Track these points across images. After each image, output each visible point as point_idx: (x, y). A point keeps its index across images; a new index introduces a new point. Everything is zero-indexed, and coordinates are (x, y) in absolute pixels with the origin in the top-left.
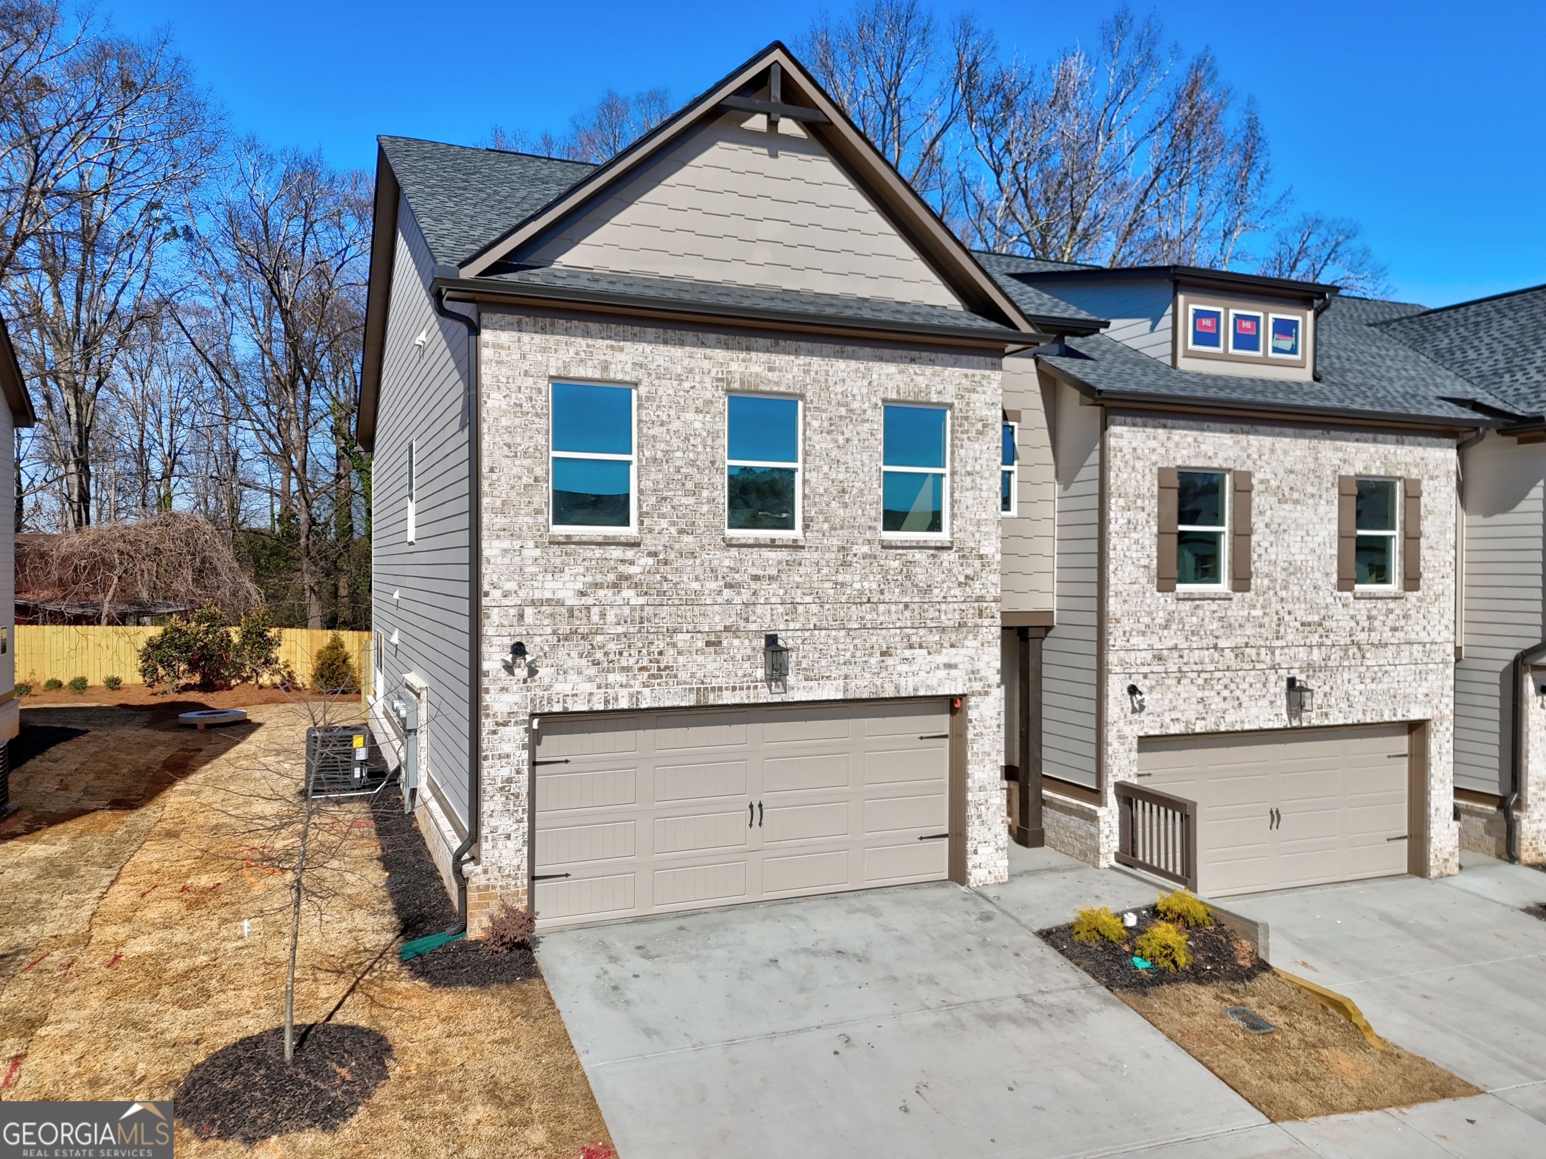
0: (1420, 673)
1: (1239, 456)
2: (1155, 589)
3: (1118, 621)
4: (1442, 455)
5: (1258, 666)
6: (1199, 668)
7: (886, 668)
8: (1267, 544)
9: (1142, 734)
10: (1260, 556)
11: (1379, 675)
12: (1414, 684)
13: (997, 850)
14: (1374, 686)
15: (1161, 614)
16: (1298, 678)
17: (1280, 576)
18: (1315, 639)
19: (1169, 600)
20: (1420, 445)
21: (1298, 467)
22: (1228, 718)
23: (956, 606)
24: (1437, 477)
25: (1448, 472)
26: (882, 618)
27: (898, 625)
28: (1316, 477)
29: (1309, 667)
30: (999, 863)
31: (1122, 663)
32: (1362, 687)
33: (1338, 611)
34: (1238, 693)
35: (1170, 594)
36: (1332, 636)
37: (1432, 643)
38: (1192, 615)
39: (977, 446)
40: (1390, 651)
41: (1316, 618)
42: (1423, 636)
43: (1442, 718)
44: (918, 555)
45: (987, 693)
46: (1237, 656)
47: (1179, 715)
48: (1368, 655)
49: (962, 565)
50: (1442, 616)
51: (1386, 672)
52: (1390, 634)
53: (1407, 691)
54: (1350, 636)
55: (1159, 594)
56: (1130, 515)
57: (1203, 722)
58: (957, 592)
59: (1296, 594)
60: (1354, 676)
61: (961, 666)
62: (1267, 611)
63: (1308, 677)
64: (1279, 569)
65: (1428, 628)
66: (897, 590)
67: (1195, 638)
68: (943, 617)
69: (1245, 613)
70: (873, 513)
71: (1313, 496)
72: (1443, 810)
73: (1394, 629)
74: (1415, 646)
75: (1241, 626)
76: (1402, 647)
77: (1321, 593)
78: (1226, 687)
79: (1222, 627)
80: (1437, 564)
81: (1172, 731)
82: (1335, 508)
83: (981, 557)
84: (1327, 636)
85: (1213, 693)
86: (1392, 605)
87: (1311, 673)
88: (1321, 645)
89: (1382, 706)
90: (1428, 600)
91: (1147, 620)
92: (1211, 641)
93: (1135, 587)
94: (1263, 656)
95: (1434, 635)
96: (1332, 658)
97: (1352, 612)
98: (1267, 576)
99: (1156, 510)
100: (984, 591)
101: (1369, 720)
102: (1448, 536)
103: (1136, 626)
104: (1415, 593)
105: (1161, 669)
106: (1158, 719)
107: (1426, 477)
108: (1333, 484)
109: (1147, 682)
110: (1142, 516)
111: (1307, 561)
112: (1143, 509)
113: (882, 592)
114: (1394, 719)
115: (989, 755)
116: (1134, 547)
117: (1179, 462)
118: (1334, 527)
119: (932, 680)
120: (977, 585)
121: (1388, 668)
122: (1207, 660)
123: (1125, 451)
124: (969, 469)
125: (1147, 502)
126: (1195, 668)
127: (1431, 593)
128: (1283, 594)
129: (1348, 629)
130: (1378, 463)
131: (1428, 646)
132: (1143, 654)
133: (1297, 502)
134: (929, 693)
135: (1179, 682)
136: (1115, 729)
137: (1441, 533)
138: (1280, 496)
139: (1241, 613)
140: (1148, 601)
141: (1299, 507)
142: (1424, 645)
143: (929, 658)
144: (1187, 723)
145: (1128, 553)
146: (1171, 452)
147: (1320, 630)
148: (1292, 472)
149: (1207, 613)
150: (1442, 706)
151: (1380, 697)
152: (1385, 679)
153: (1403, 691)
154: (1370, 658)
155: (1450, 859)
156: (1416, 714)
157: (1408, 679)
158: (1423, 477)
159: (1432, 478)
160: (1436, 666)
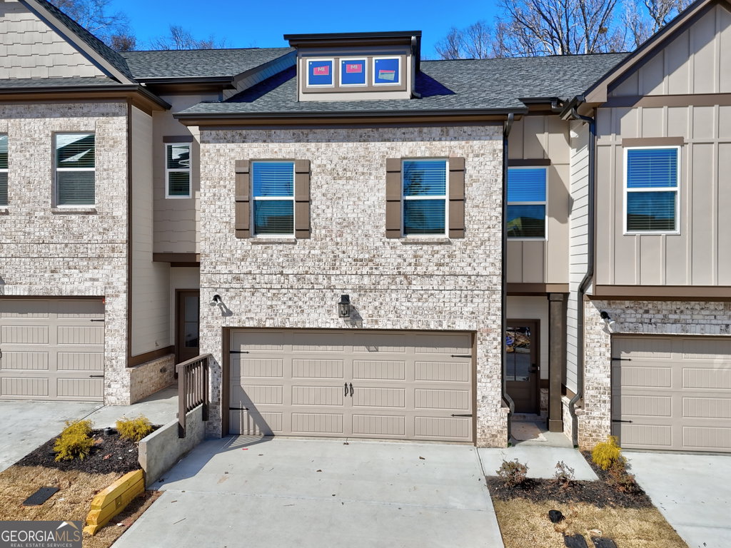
0: (466, 296)
1: (300, 150)
2: (234, 236)
3: (207, 256)
5: (316, 286)
6: (269, 286)
7: (55, 279)
8: (324, 207)
9: (224, 325)
10: (318, 215)
11: (425, 296)
12: (459, 304)
13: (123, 387)
14: (420, 304)
15: (239, 252)
16: (350, 295)
17: (335, 228)
18: (365, 270)
19: (245, 243)
21: (350, 155)
22: (291, 319)
23: (97, 245)
24: (483, 154)
25: (495, 150)
26: (51, 252)
27: (60, 256)
28: (366, 161)
29: (361, 289)
30: (124, 394)
31: (210, 281)
32: (409, 304)
33: (387, 252)
34: (300, 303)
35: (246, 240)
36: (381, 268)
37: (477, 276)
38: (263, 253)
39: (110, 154)
40: (435, 281)
41: (367, 256)
42: (469, 270)
43: (489, 332)
44: (73, 217)
45: (117, 296)
46: (299, 280)
47: (253, 316)
48: (414, 282)
49: (101, 222)
50: (488, 256)
51: (432, 294)
52: (436, 268)
53: (453, 309)
54: (397, 269)
55: (237, 240)
56: (216, 190)
57: (272, 321)
58: (99, 237)
59: (349, 240)
60: (402, 296)
61: (100, 280)
62: (324, 251)
63: (360, 295)
64: (334, 223)
65: (474, 264)
66: (61, 237)
67: (265, 267)
68: (89, 252)
69: (307, 252)
70: (47, 194)
71: (363, 174)
72: (490, 398)
73: (439, 265)
74: (460, 278)
75: (302, 260)
76: (447, 278)
77: (371, 240)
78: (290, 299)
79: (288, 261)
80: (482, 218)
81: (247, 325)
82: (383, 181)
83: (114, 218)
84: (376, 268)
85: (280, 303)
86: (436, 248)
87: (362, 292)
88: (371, 274)
89: (428, 318)
90: (474, 244)
91: (228, 255)
92: (279, 269)
93: (218, 235)
94: (320, 281)
95: (480, 270)
96: (381, 283)
97: (398, 252)
98: (324, 228)
99: (234, 187)
100: (115, 237)
101: (415, 328)
102: (494, 197)
103: (220, 259)
104: (460, 240)
105: (238, 286)
106: (237, 317)
107: (471, 155)
108: (381, 165)
109: (229, 294)
110: (224, 191)
111: (359, 218)
112: (225, 187)
113: (52, 238)
114: (440, 328)
115: (118, 331)
116: (218, 210)
117: (251, 156)
118: (383, 194)
119: (82, 287)
120: (111, 234)
121: (433, 292)
122: (274, 282)
123: (211, 152)
124: (105, 167)
125: (227, 182)
126: (265, 286)
127: (477, 239)
128: (339, 239)
129: (395, 264)
131: (473, 277)
132: (225, 276)
133: (350, 178)
134: (80, 294)
135: (253, 294)
136: (205, 321)
137: (486, 195)
138: (335, 175)
139: (303, 252)
140: (229, 244)
141: (351, 182)
143: (80, 275)
144: (260, 320)
145: (214, 214)
146: (245, 151)
147: (371, 264)
148: (344, 158)
149: (275, 252)
150: (488, 322)
151: (426, 312)
152: (430, 300)
153: (448, 308)
154: (416, 285)
155: (499, 435)
156: (461, 325)
157: (454, 300)
158: (468, 156)
159: (477, 156)
160: (482, 292)
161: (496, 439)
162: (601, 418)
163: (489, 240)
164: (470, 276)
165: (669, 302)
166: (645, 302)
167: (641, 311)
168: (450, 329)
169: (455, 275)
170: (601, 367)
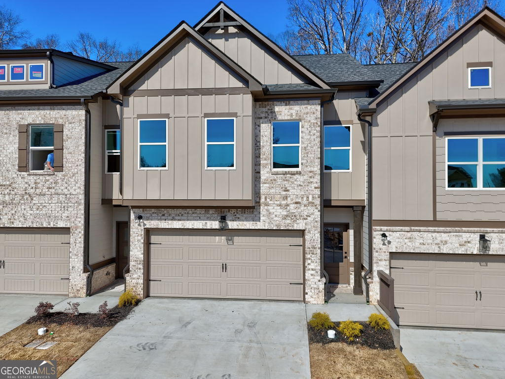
0: (64, 207)
4: (77, 113)
11: (41, 207)
12: (60, 212)
14: (38, 212)
18: (7, 191)
20: (64, 109)
24: (74, 122)
25: (80, 120)
32: (32, 212)
33: (20, 180)
36: (16, 190)
37: (70, 194)
40: (46, 198)
41: (8, 183)
42: (66, 191)
43: (77, 228)
48: (34, 199)
50: (77, 183)
51: (45, 206)
52: (47, 190)
53: (57, 215)
54: (25, 190)
60: (27, 207)
63: (3, 207)
65: (69, 188)
71: (6, 133)
72: (76, 268)
73: (49, 188)
74: (61, 196)
76: (53, 196)
77: (10, 173)
80: (74, 160)
82: (17, 138)
84: (13, 190)
86: (48, 178)
87: (5, 205)
88: (10, 194)
89: (43, 220)
90: (69, 176)
95: (72, 191)
96: (16, 199)
97: (26, 180)
101: (35, 226)
102: (80, 148)
104: (61, 173)
107: (67, 123)
108: (16, 128)
111: (3, 160)
114: (49, 226)
118: (17, 146)
121: (45, 204)
127: (71, 173)
129: (24, 188)
130: (40, 118)
131: (68, 196)
137: (76, 147)
142: (66, 196)
147: (10, 188)
150: (76, 222)
151: (41, 217)
152: (44, 209)
153: (54, 214)
154: (36, 200)
155: (81, 290)
156: (61, 224)
157: (57, 209)
158: (65, 123)
159: (71, 123)
160: (73, 205)
161: (79, 293)
162: (138, 279)
163: (77, 173)
164: (66, 195)
165: (175, 210)
166: (163, 209)
167: (161, 215)
168: (54, 226)
169: (57, 194)
170: (139, 248)
